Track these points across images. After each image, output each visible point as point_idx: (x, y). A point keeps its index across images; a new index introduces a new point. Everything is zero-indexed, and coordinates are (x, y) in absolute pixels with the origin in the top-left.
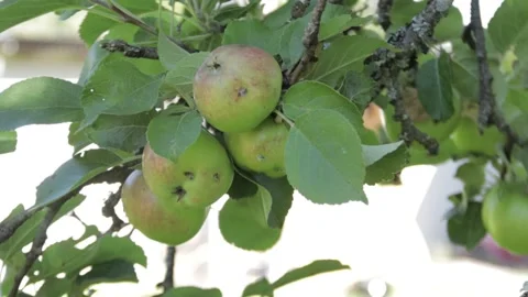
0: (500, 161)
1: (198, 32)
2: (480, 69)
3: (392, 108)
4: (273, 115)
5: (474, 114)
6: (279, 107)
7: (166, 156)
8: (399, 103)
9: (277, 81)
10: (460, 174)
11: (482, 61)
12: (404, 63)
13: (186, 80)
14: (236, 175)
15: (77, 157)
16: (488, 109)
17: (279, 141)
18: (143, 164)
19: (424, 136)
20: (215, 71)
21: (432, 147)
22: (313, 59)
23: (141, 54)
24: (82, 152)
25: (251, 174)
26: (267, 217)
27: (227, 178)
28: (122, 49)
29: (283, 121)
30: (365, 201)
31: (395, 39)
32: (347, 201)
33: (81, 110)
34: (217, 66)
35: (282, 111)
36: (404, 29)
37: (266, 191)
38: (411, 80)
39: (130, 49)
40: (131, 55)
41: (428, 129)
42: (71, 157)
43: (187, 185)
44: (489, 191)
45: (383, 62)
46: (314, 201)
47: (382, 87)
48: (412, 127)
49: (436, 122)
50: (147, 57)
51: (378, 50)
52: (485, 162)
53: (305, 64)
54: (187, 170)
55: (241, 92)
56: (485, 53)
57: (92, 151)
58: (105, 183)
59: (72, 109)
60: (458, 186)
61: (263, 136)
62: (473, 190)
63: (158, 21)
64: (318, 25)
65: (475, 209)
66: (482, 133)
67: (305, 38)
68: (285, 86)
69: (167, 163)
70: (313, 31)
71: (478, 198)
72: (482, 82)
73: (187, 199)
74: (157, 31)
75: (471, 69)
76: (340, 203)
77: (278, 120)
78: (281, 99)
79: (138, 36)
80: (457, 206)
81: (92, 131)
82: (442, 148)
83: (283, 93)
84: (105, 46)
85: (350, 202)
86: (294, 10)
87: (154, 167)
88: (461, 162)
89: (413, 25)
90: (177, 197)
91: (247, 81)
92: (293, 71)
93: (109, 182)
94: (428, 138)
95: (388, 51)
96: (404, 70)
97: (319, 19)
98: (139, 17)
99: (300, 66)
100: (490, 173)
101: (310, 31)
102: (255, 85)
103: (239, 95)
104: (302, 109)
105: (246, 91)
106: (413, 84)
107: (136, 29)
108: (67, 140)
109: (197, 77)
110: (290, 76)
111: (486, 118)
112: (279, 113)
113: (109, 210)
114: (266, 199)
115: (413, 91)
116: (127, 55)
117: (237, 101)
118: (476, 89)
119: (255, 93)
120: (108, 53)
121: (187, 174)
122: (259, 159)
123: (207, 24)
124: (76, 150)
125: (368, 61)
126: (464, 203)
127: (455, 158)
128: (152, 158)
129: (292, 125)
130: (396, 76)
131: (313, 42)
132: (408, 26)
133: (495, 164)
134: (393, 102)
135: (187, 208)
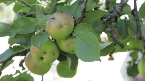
0: (143, 52)
1: (50, 10)
2: (137, 23)
3: (110, 34)
4: (71, 34)
5: (135, 36)
6: (73, 32)
7: (37, 47)
8: (112, 32)
9: (73, 23)
10: (131, 55)
11: (137, 20)
12: (113, 20)
13: (44, 24)
14: (60, 53)
15: (10, 48)
16: (139, 35)
17: (74, 42)
18: (31, 50)
19: (120, 42)
20: (53, 20)
21: (122, 46)
22: (84, 17)
23: (31, 16)
24: (12, 46)
25: (65, 53)
26: (70, 67)
27: (57, 54)
28: (25, 14)
29: (75, 36)
30: (100, 61)
31: (110, 12)
32: (94, 61)
33: (10, 32)
34: (53, 18)
35: (74, 33)
36: (113, 9)
37: (69, 58)
38: (116, 26)
39: (28, 15)
40: (28, 16)
41: (121, 41)
42: (9, 48)
43: (44, 56)
44: (139, 60)
45: (107, 19)
46: (84, 61)
47: (107, 27)
48: (116, 40)
49: (123, 38)
50: (33, 17)
51: (105, 15)
52: (138, 51)
53: (82, 18)
54: (44, 52)
55: (61, 27)
56: (138, 18)
57: (15, 46)
58: (20, 56)
59: (8, 33)
60: (130, 59)
61: (68, 41)
62: (135, 60)
63: (36, 6)
64: (86, 6)
65: (135, 66)
66: (137, 42)
67: (82, 10)
68: (75, 25)
69: (38, 49)
70: (84, 8)
71: (136, 63)
72: (137, 27)
73: (44, 61)
74: (36, 9)
75: (134, 23)
76: (92, 62)
77: (73, 36)
78: (74, 29)
79: (31, 11)
80: (130, 65)
81: (15, 39)
82: (125, 47)
83: (74, 27)
84: (20, 14)
85: (95, 61)
86: (79, 3)
87: (34, 51)
88: (131, 52)
89: (116, 8)
90: (41, 60)
91: (63, 23)
92: (78, 20)
93: (21, 56)
94: (121, 43)
95: (108, 16)
96: (113, 22)
97: (86, 4)
98: (31, 5)
99: (80, 19)
100: (140, 55)
101: (83, 8)
102: (65, 24)
103: (60, 27)
104: (81, 32)
105: (62, 26)
106: (116, 27)
107: (30, 9)
108: (8, 43)
109: (47, 22)
110: (77, 22)
111: (139, 38)
112: (73, 34)
113: (21, 65)
114: (70, 61)
115: (116, 29)
116: (26, 16)
117: (60, 29)
118: (136, 29)
119: (65, 27)
120: (21, 16)
121: (44, 53)
122: (67, 48)
123: (52, 8)
124: (11, 46)
125: (102, 18)
126: (132, 64)
127: (129, 50)
128: (33, 48)
129: (77, 37)
130: (111, 23)
131: (84, 11)
132: (115, 8)
133: (141, 52)
134: (110, 32)
135: (44, 64)
